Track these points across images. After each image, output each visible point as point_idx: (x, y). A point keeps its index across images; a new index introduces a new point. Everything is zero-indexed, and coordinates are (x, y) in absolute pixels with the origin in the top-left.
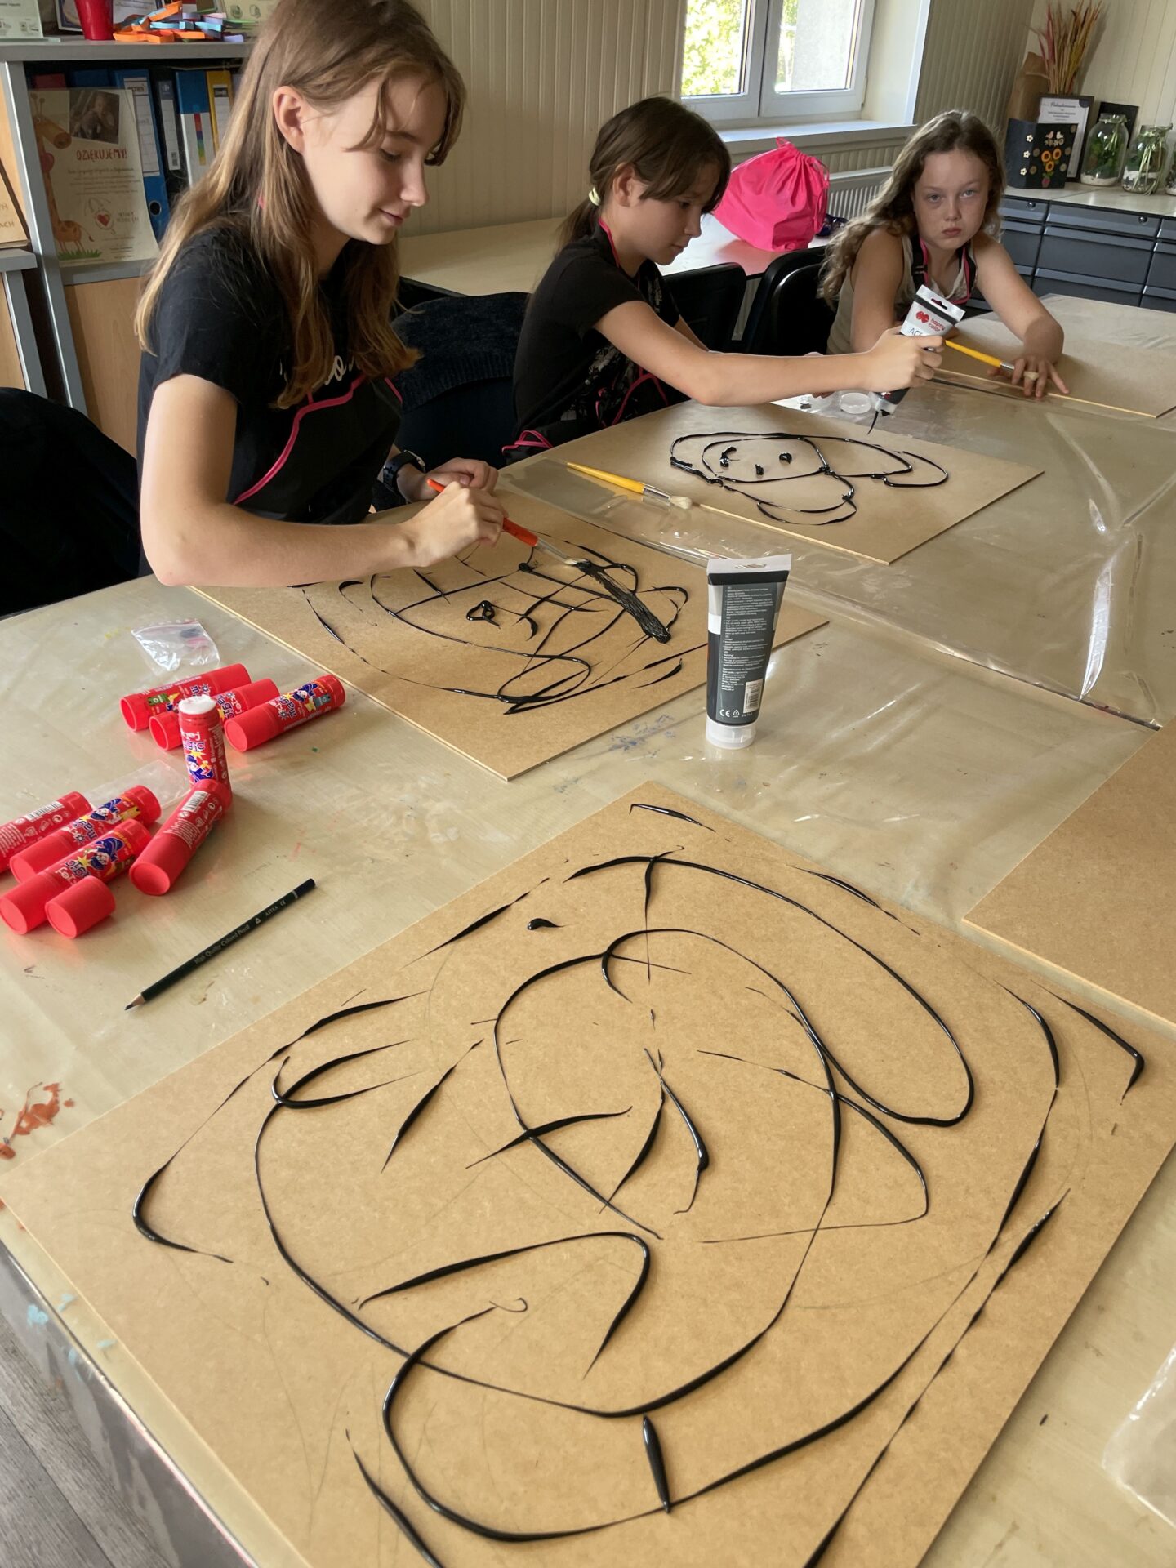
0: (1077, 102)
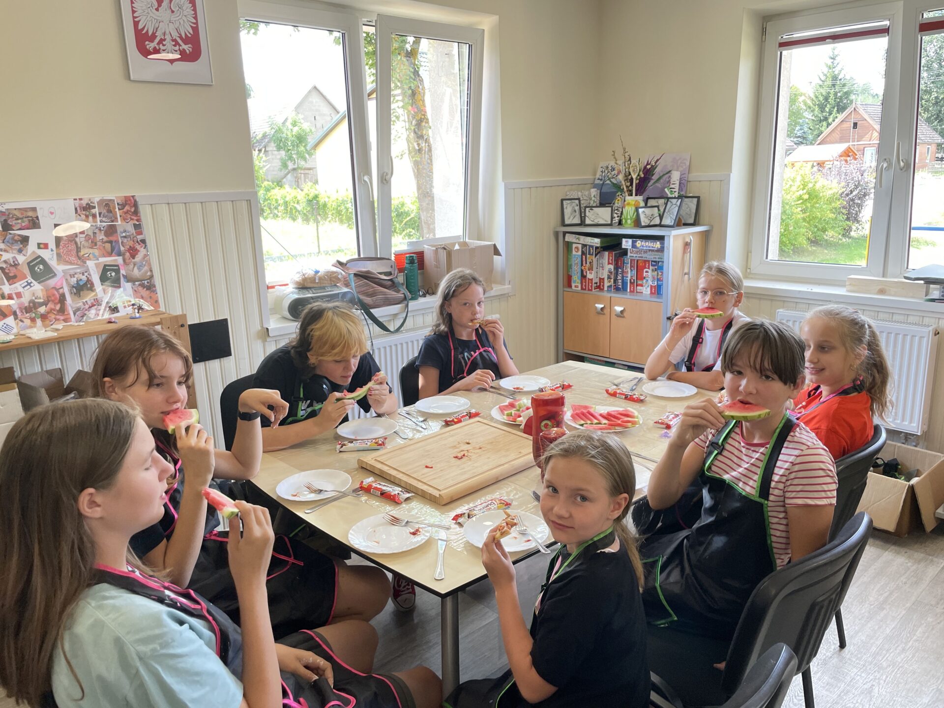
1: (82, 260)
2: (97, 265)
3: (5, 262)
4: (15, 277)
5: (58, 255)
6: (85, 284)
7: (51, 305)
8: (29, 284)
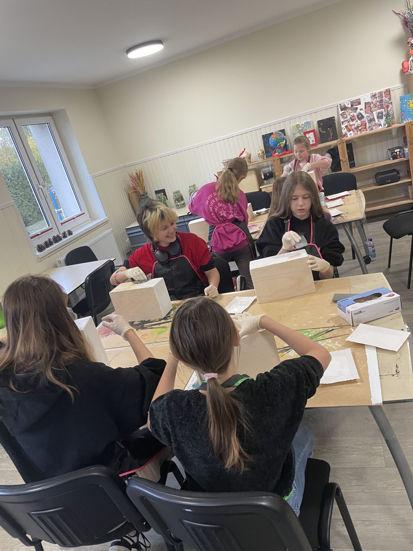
1: (372, 112)
2: (376, 113)
3: (351, 116)
4: (354, 119)
5: (365, 111)
6: (372, 119)
7: (362, 127)
8: (357, 121)
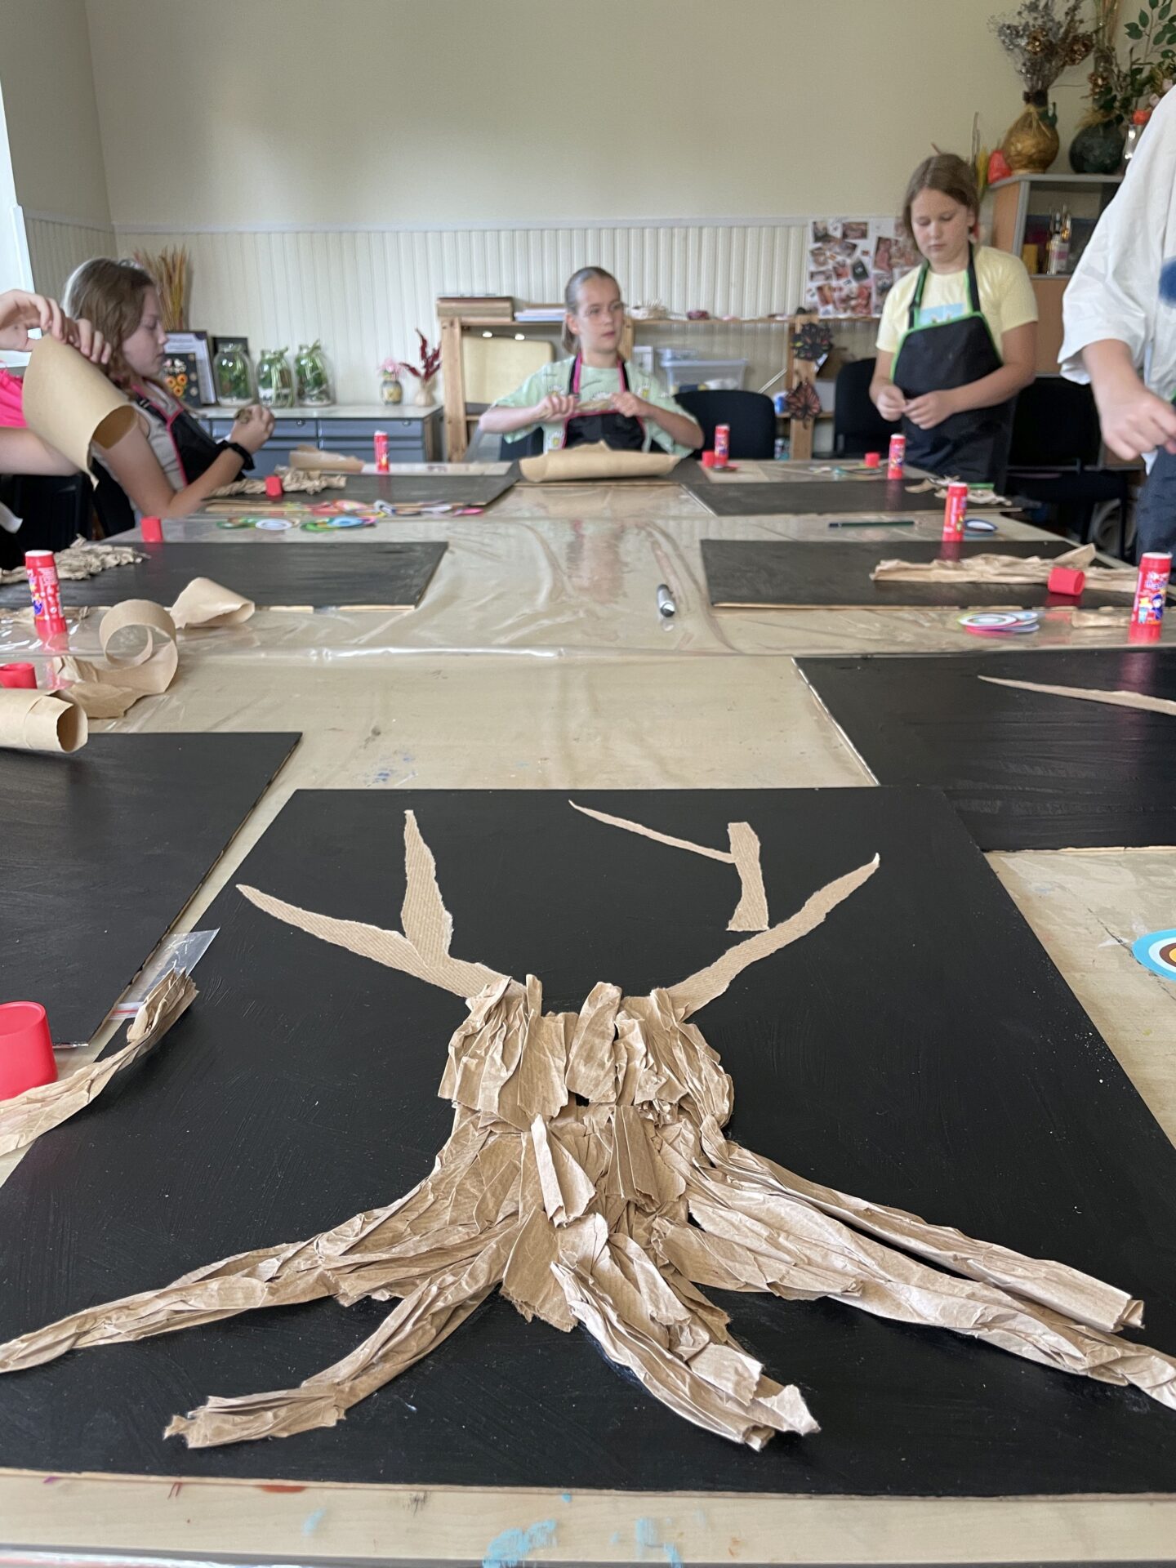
0: (191, 337)
1: (891, 267)
4: (841, 274)
5: (875, 261)
7: (860, 300)
8: (849, 282)
